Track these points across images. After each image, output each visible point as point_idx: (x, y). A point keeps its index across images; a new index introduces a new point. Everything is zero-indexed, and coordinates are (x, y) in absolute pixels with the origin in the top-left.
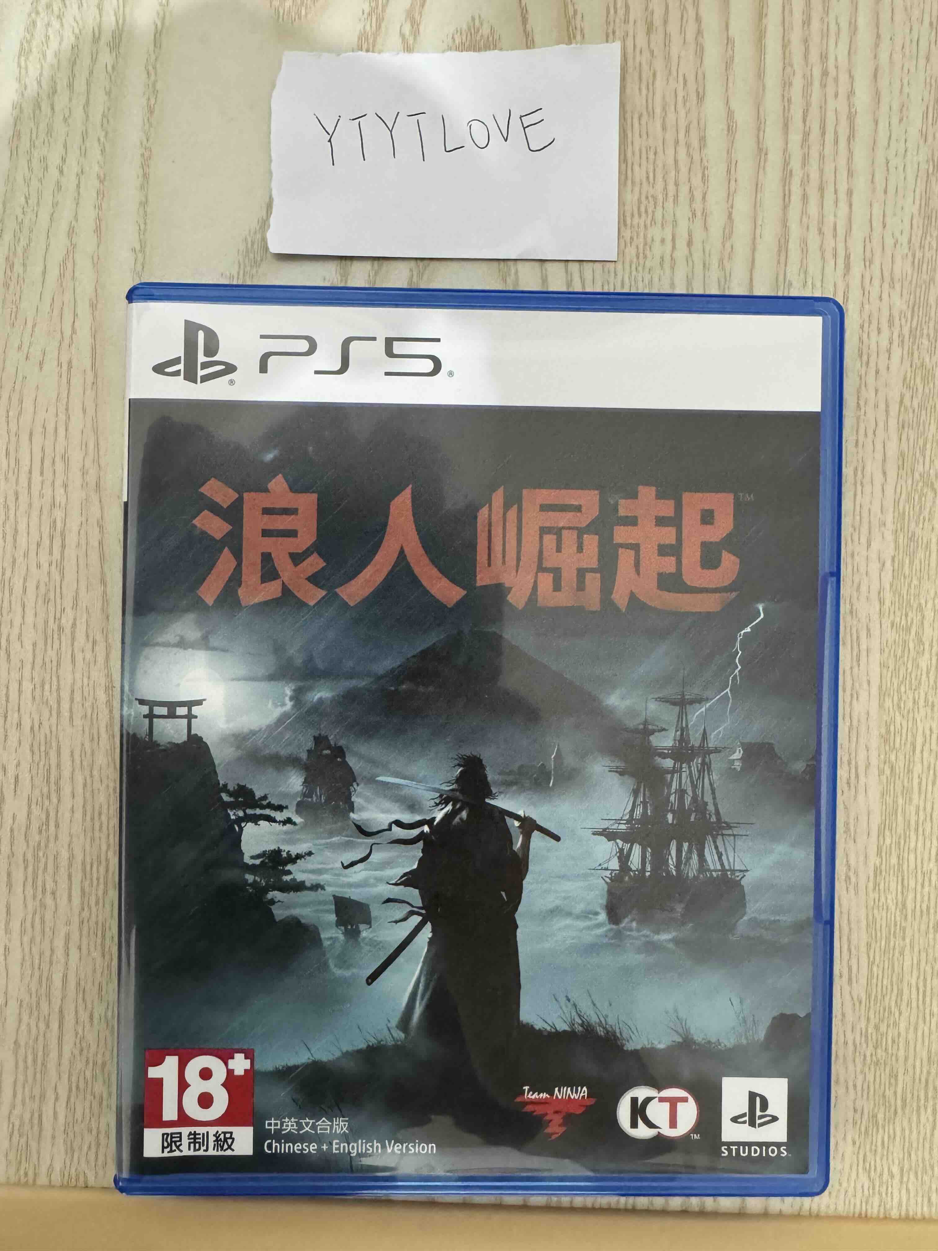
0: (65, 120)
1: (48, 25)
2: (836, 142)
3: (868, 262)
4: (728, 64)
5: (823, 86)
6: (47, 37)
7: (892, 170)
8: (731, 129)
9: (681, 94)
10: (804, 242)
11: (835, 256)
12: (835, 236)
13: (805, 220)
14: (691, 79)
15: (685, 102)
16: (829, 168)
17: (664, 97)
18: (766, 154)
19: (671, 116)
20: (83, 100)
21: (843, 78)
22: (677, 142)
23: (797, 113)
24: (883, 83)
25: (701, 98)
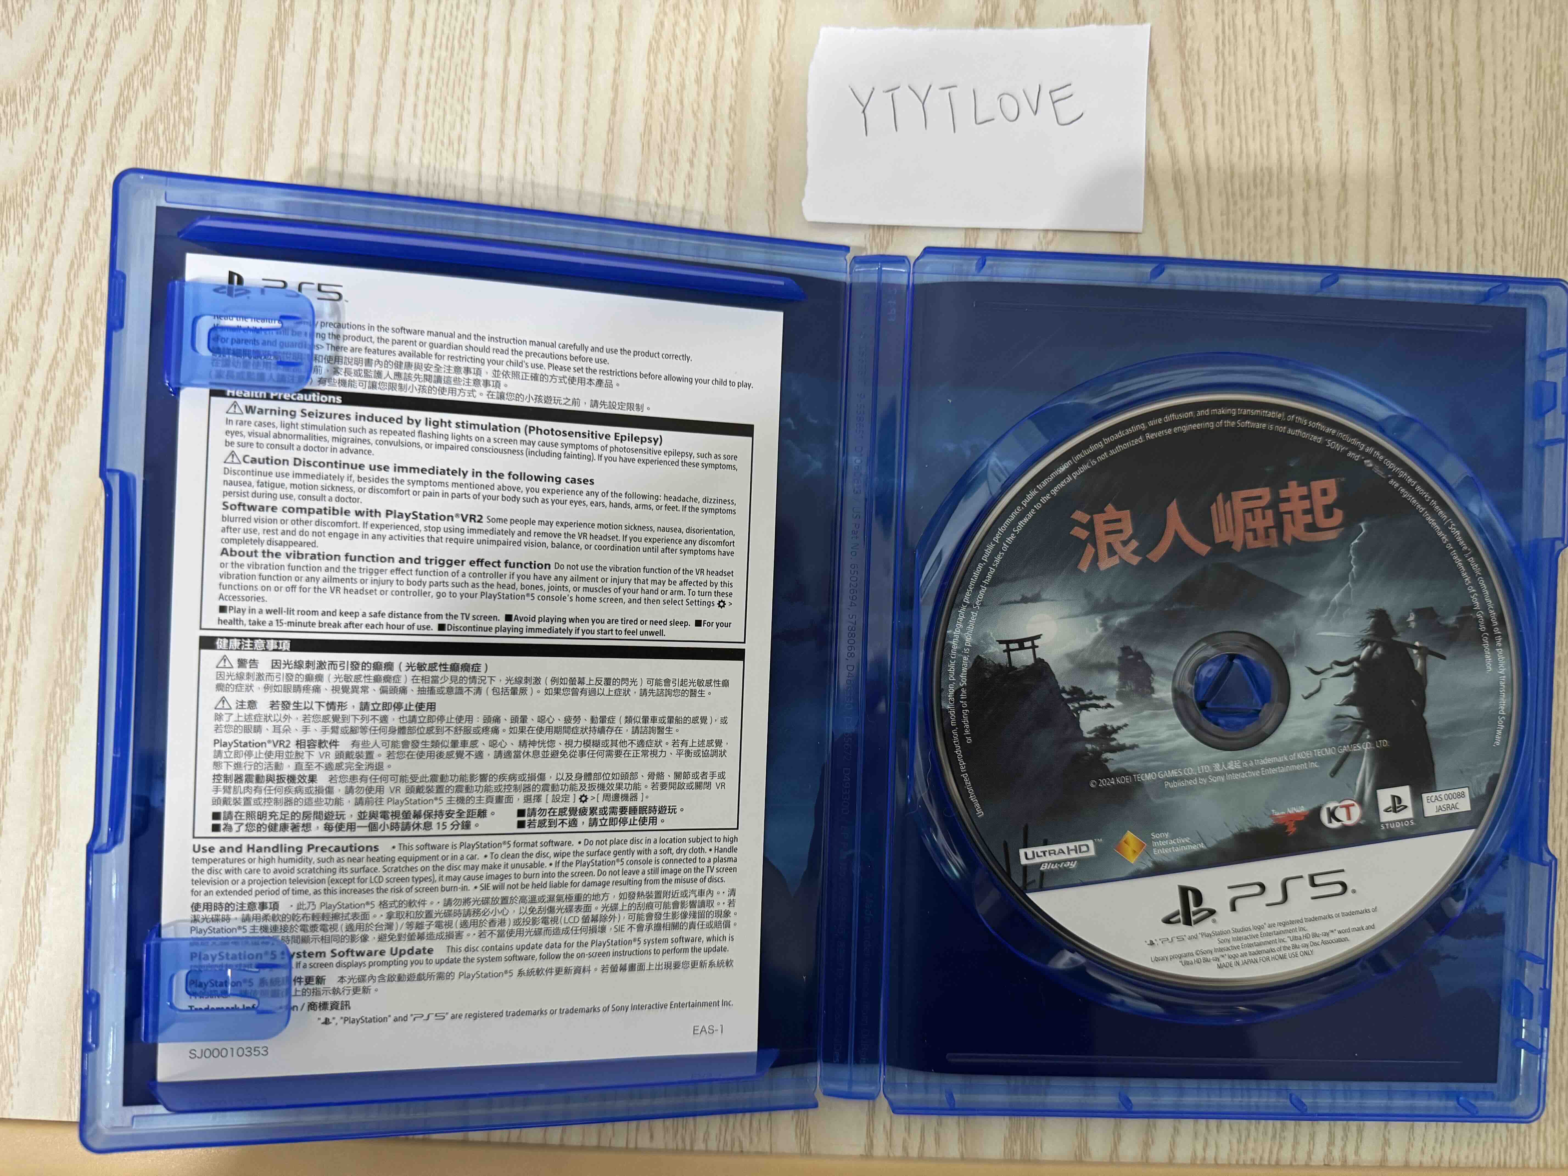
0: (694, 114)
1: (676, 24)
2: (1444, 111)
3: (1481, 227)
4: (1336, 39)
5: (1429, 57)
6: (675, 36)
7: (1499, 137)
8: (1341, 100)
9: (1291, 69)
10: (1417, 208)
11: (1448, 221)
12: (1447, 202)
13: (1417, 187)
14: (1300, 55)
15: (1295, 77)
16: (1438, 135)
17: (1274, 72)
18: (1376, 124)
19: (1282, 91)
20: (710, 93)
21: (1448, 49)
22: (1289, 116)
23: (1404, 83)
24: (1487, 52)
25: (1311, 73)
